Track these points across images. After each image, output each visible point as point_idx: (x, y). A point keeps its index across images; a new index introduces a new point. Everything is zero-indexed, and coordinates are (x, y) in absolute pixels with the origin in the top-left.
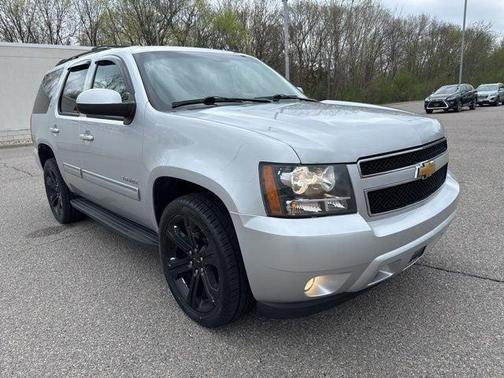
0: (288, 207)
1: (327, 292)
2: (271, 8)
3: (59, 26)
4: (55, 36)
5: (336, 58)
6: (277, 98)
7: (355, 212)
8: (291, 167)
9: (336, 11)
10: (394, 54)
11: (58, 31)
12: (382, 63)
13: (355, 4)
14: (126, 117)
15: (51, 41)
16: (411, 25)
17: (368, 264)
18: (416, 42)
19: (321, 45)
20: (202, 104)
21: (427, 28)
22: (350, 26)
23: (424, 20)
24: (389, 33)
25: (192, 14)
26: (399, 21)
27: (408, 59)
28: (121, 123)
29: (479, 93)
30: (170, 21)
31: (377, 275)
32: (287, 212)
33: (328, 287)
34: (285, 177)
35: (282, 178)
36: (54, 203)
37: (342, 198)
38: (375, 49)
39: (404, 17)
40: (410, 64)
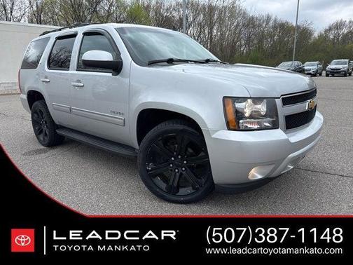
0: (240, 125)
1: (260, 177)
2: (167, 4)
3: (12, 9)
4: (9, 16)
5: (211, 41)
6: (207, 61)
7: (278, 128)
8: (244, 99)
9: (212, 9)
10: (249, 40)
11: (11, 12)
12: (241, 46)
13: (225, 4)
14: (113, 70)
15: (7, 19)
16: (260, 20)
17: (284, 159)
18: (263, 32)
19: (201, 31)
20: (166, 63)
21: (271, 23)
22: (221, 19)
23: (269, 18)
24: (246, 26)
25: (111, 5)
26: (253, 18)
27: (258, 43)
28: (111, 74)
29: (306, 68)
30: (95, 10)
31: (286, 167)
32: (239, 127)
33: (260, 174)
34: (238, 105)
35: (236, 106)
36: (38, 132)
37: (271, 119)
38: (237, 35)
39: (256, 15)
40: (259, 46)
